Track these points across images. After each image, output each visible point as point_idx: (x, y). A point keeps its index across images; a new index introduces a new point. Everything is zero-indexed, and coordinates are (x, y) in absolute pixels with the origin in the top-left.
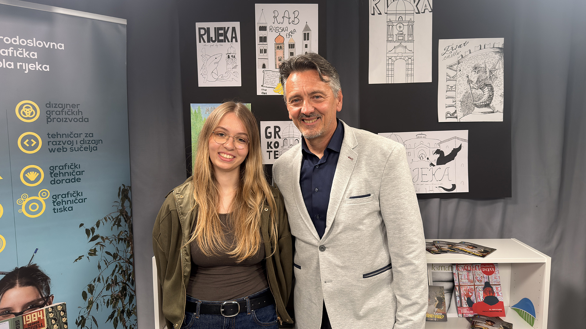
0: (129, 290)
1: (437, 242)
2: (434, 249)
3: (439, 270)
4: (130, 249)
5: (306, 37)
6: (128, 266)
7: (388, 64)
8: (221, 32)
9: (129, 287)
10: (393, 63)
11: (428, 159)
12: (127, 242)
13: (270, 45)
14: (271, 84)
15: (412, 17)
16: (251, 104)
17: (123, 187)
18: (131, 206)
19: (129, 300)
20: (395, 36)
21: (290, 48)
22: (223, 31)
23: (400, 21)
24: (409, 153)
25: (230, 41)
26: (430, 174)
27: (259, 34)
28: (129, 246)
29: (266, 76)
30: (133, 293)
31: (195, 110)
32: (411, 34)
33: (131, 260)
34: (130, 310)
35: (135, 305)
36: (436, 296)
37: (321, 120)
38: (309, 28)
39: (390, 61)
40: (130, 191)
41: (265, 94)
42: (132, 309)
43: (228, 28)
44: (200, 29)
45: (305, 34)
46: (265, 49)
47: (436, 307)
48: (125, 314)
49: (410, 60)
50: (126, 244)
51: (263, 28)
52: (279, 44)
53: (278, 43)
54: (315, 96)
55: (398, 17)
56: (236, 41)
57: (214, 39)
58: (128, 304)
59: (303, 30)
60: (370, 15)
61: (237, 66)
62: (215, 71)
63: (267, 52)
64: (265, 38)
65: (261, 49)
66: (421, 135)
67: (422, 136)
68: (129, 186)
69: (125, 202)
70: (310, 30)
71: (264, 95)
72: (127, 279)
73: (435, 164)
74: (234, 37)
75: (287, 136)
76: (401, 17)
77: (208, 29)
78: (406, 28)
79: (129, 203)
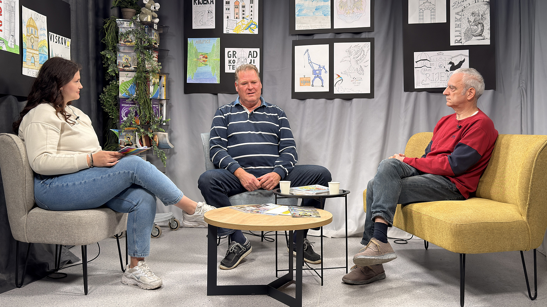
5: (252, 2)
13: (232, 6)
14: (231, 27)
16: (220, 38)
21: (242, 8)
25: (210, 3)
29: (229, 23)
31: (190, 41)
41: (228, 33)
53: (236, 5)
56: (213, 4)
57: (201, 3)
61: (213, 17)
62: (201, 20)
63: (230, 10)
65: (226, 8)
75: (240, 57)
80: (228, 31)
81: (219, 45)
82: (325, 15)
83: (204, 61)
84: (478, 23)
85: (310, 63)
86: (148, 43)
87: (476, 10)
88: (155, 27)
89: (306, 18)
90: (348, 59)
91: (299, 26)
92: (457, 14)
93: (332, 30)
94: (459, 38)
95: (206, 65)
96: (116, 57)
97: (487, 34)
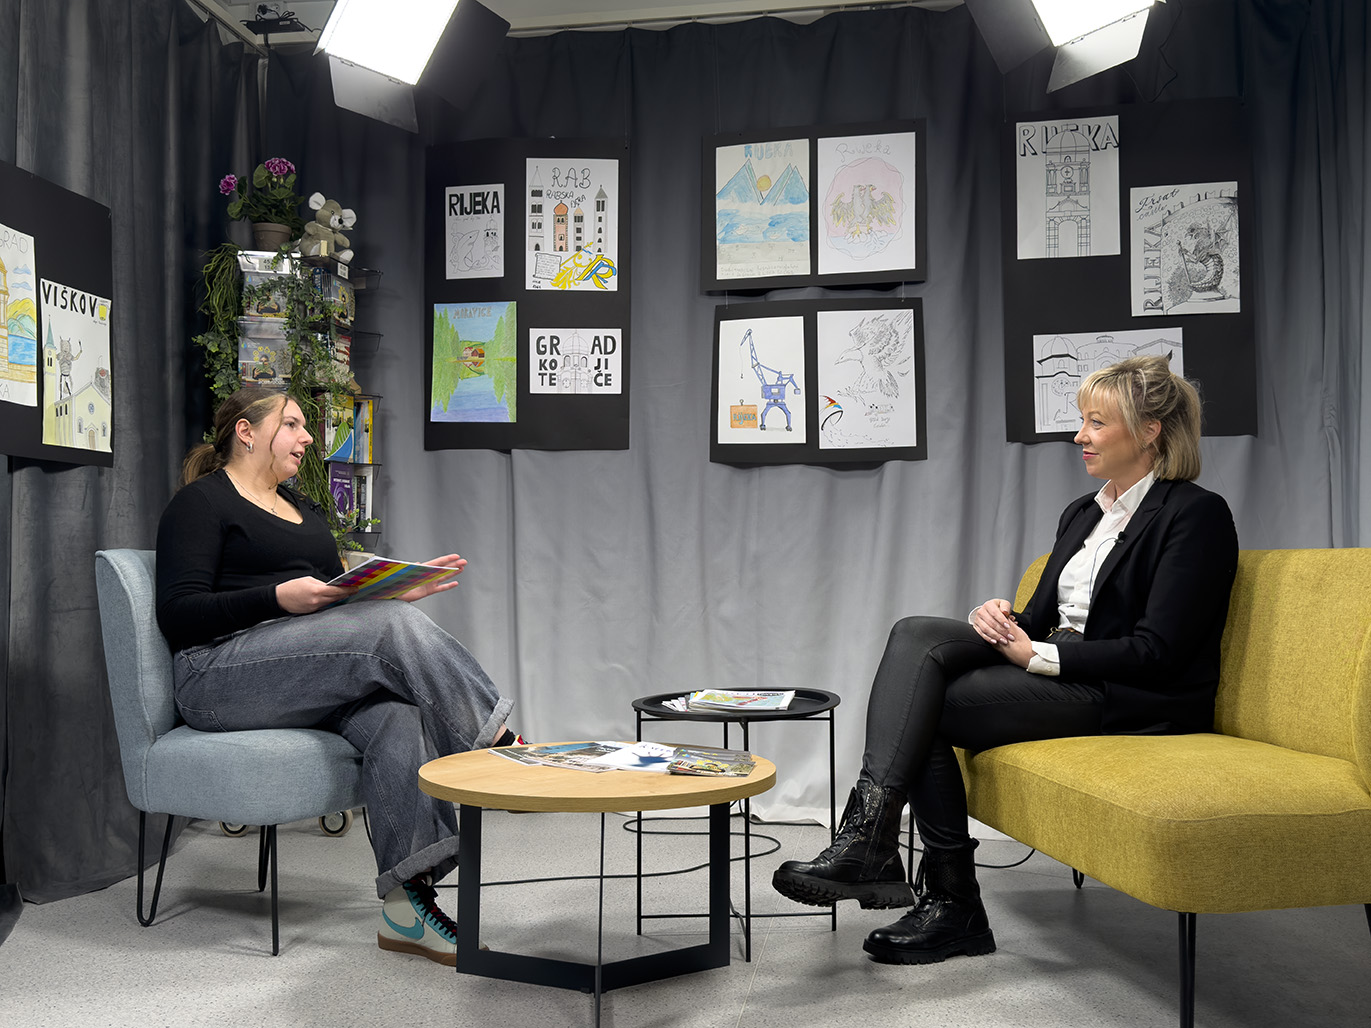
5: (600, 206)
13: (548, 217)
14: (547, 273)
16: (516, 303)
21: (576, 222)
22: (481, 198)
25: (490, 211)
27: (530, 201)
29: (540, 262)
31: (440, 314)
38: (604, 193)
43: (488, 193)
44: (451, 196)
45: (598, 202)
46: (539, 223)
51: (537, 193)
52: (559, 216)
56: (499, 212)
57: (469, 210)
59: (595, 196)
61: (499, 247)
62: (469, 256)
63: (542, 227)
64: (540, 206)
65: (533, 223)
70: (606, 196)
71: (536, 289)
74: (495, 207)
75: (570, 352)
77: (462, 195)
80: (537, 285)
81: (513, 322)
82: (794, 239)
83: (475, 363)
84: (1206, 255)
85: (756, 366)
86: (321, 312)
87: (1200, 222)
88: (343, 271)
89: (746, 247)
90: (857, 355)
91: (725, 271)
92: (1150, 230)
93: (814, 279)
94: (1154, 297)
95: (481, 373)
96: (237, 352)
97: (1231, 283)
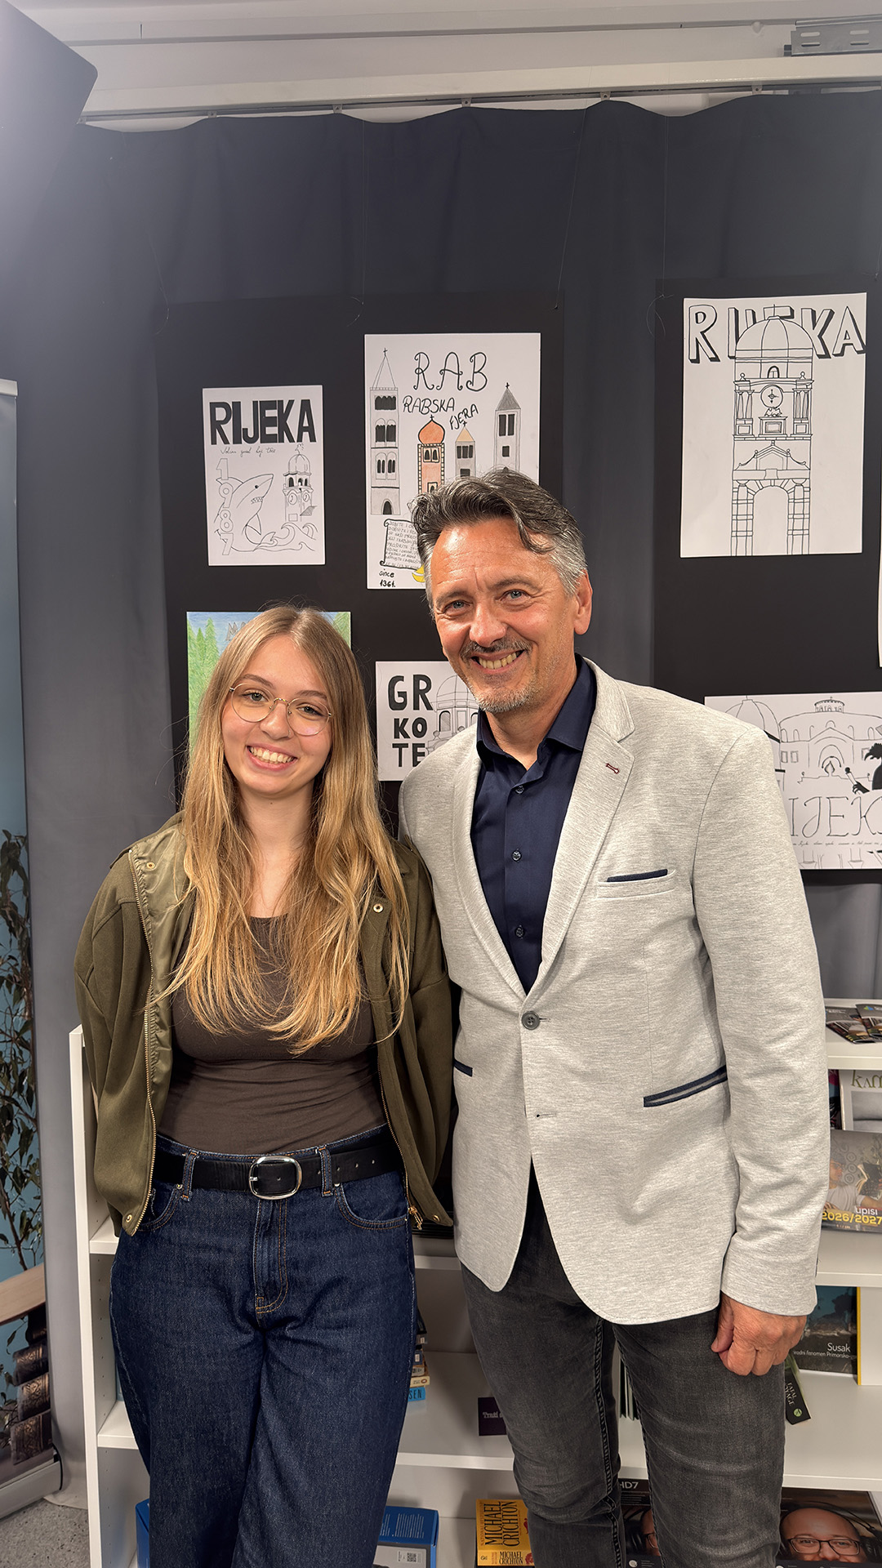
0: (20, 1116)
1: (867, 1008)
2: (858, 1027)
3: (874, 1086)
4: (22, 1005)
5: (506, 425)
6: (17, 1051)
7: (738, 500)
8: (270, 413)
9: (21, 1108)
10: (750, 497)
11: (848, 770)
12: (14, 986)
13: (406, 449)
14: (406, 558)
15: (806, 367)
16: (350, 613)
17: (6, 839)
18: (27, 890)
19: (20, 1143)
20: (757, 422)
21: (459, 457)
22: (276, 411)
23: (773, 379)
24: (794, 754)
25: (296, 440)
26: (852, 813)
27: (374, 418)
28: (21, 999)
29: (393, 536)
30: (31, 1126)
31: (200, 630)
32: (803, 418)
33: (27, 1036)
34: (23, 1170)
35: (35, 1156)
36: (862, 1159)
37: (529, 657)
38: (513, 399)
39: (743, 490)
40: (23, 850)
41: (389, 585)
42: (28, 1169)
43: (291, 403)
44: (213, 406)
45: (502, 418)
46: (390, 461)
47: (861, 1193)
48: (8, 1182)
49: (799, 489)
50: (13, 993)
51: (386, 403)
52: (428, 447)
53: (427, 442)
54: (508, 591)
55: (766, 367)
56: (313, 439)
57: (251, 434)
58: (18, 1153)
59: (496, 407)
60: (686, 361)
61: (314, 507)
62: (254, 523)
63: (396, 469)
64: (392, 429)
65: (379, 461)
66: (830, 703)
67: (833, 705)
68: (21, 837)
69: (11, 877)
70: (516, 406)
71: (387, 587)
72: (15, 1087)
73: (868, 785)
74: (306, 429)
75: (451, 704)
76: (775, 369)
77: (237, 405)
78: (788, 398)
79: (22, 882)
80: (388, 579)
